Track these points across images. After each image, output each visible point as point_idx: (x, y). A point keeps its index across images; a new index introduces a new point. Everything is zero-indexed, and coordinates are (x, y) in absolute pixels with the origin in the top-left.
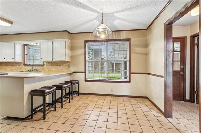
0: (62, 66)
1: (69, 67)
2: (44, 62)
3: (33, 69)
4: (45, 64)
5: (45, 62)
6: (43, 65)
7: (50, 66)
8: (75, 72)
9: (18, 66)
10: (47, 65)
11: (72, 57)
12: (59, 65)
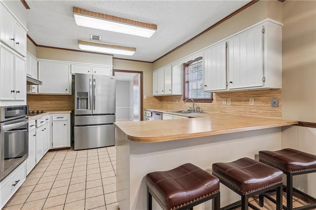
0: (252, 103)
1: (275, 104)
2: (212, 93)
3: (195, 107)
4: (214, 98)
5: (214, 94)
6: (211, 100)
7: (224, 103)
8: (301, 124)
9: (177, 102)
10: (217, 100)
11: (286, 74)
12: (245, 99)
